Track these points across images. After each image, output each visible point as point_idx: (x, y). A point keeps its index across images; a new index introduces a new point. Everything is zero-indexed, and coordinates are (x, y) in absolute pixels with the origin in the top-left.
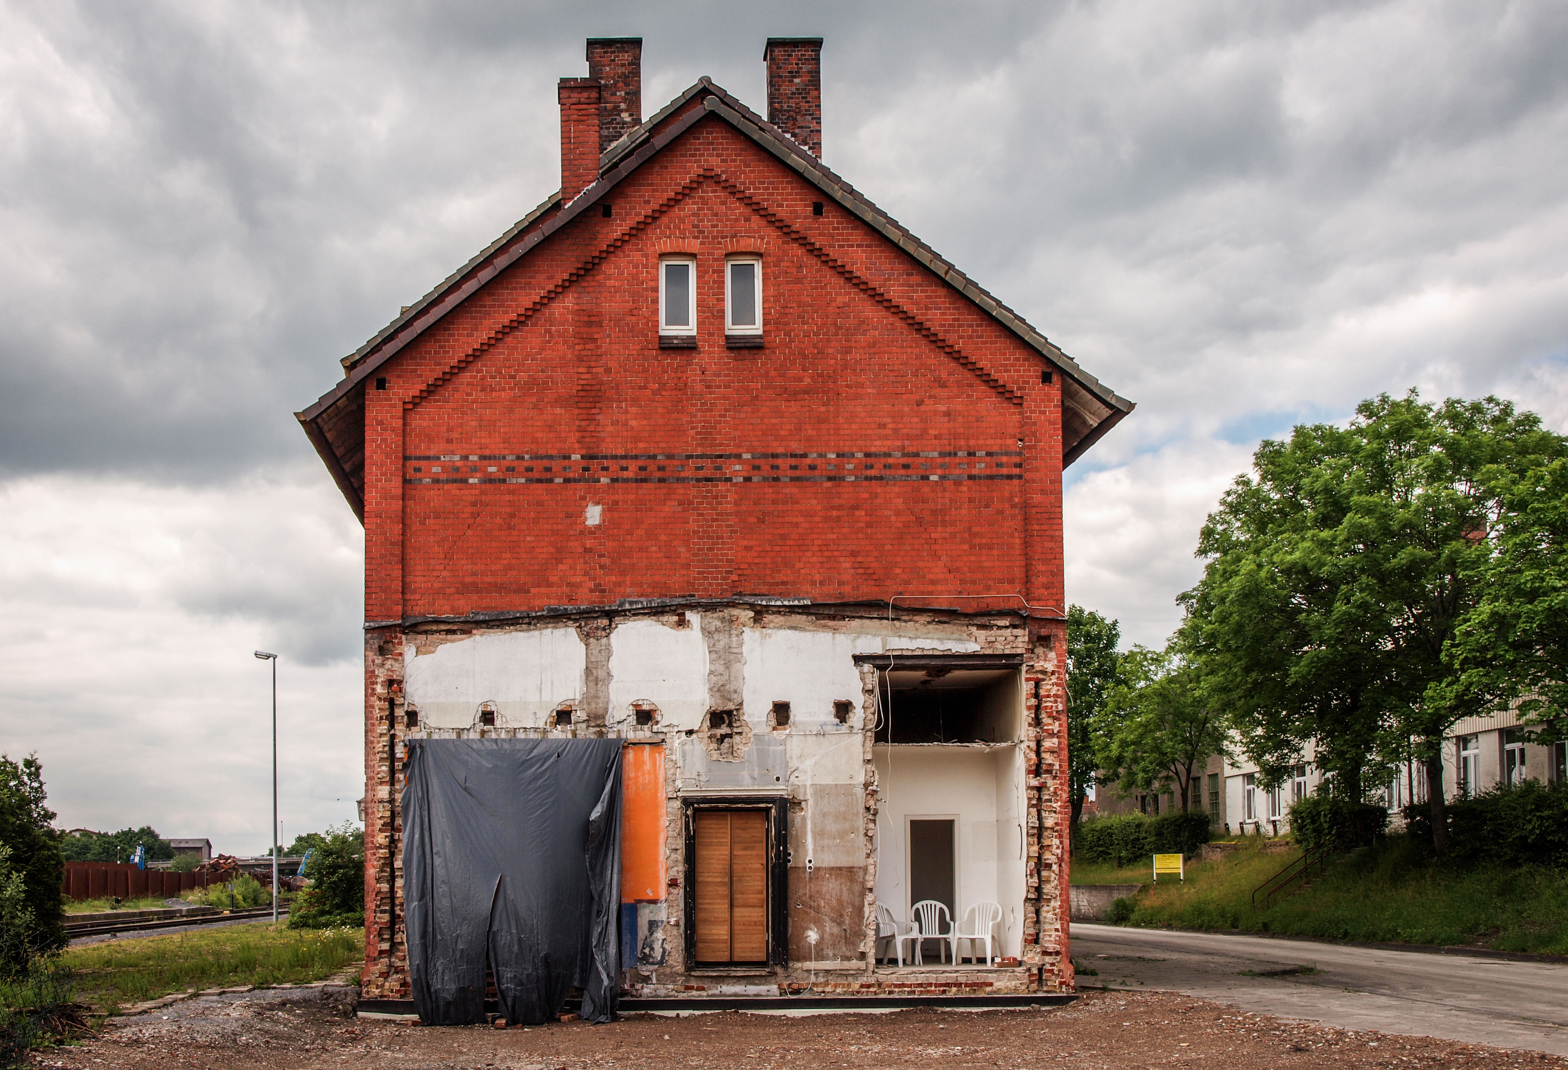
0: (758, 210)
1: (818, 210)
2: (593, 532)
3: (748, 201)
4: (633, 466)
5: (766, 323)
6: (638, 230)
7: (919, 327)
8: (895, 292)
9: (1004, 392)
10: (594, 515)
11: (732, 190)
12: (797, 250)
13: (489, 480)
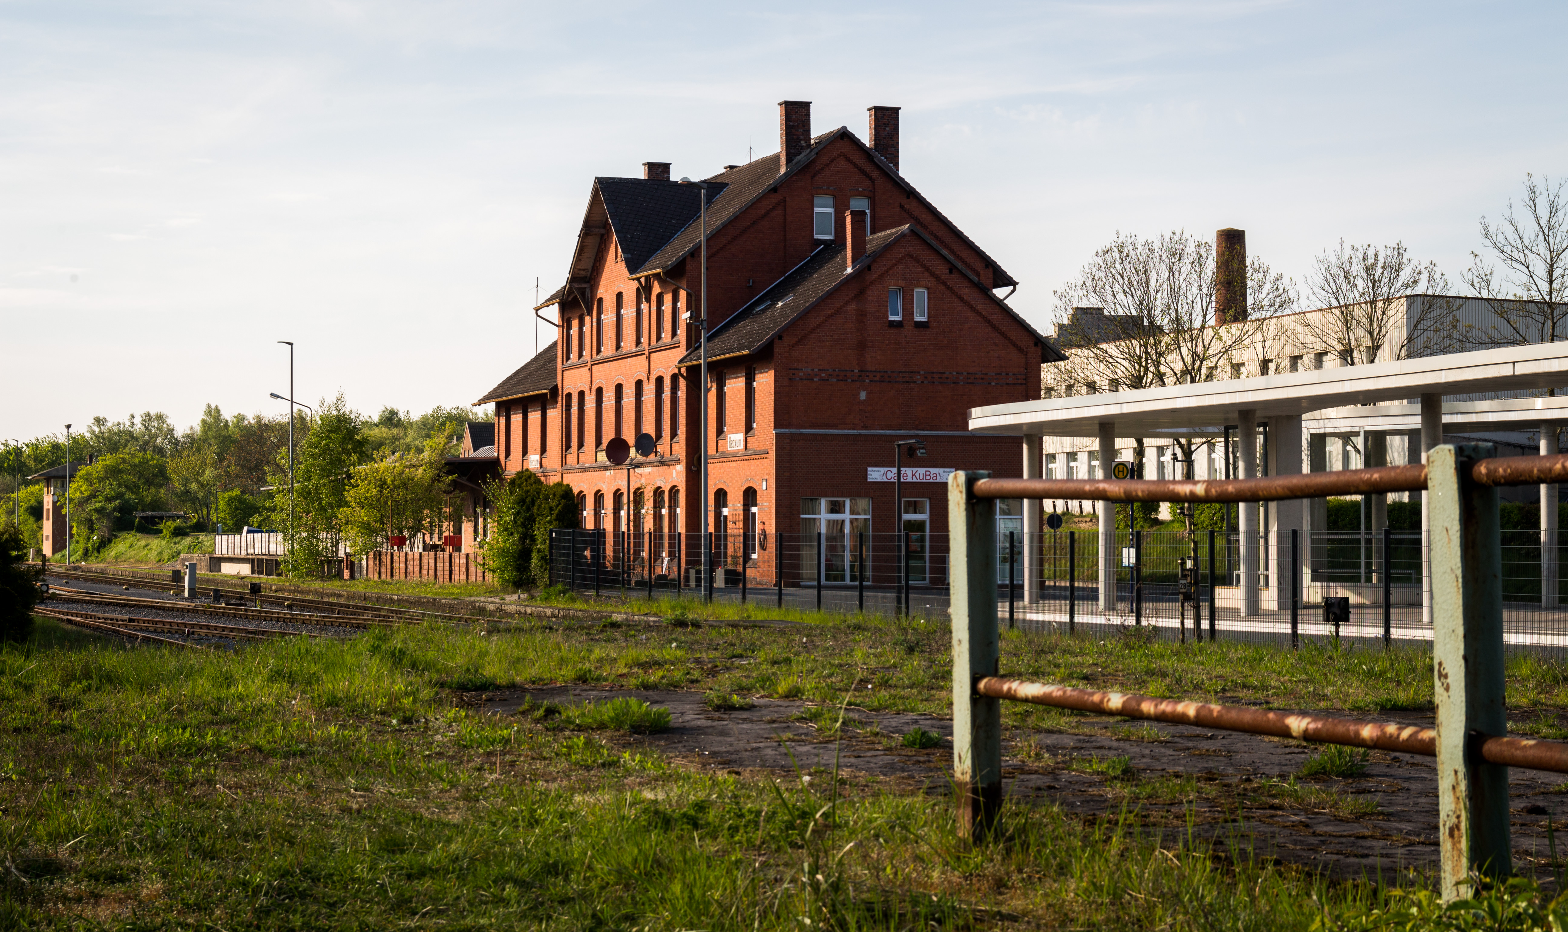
0: (927, 269)
1: (951, 272)
2: (863, 402)
3: (924, 266)
4: (878, 375)
5: (929, 317)
6: (882, 276)
7: (988, 321)
8: (980, 307)
9: (1020, 349)
10: (863, 395)
11: (918, 261)
12: (942, 287)
13: (822, 379)
